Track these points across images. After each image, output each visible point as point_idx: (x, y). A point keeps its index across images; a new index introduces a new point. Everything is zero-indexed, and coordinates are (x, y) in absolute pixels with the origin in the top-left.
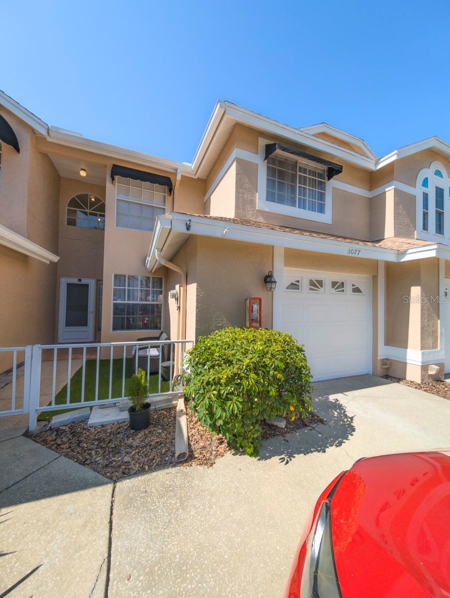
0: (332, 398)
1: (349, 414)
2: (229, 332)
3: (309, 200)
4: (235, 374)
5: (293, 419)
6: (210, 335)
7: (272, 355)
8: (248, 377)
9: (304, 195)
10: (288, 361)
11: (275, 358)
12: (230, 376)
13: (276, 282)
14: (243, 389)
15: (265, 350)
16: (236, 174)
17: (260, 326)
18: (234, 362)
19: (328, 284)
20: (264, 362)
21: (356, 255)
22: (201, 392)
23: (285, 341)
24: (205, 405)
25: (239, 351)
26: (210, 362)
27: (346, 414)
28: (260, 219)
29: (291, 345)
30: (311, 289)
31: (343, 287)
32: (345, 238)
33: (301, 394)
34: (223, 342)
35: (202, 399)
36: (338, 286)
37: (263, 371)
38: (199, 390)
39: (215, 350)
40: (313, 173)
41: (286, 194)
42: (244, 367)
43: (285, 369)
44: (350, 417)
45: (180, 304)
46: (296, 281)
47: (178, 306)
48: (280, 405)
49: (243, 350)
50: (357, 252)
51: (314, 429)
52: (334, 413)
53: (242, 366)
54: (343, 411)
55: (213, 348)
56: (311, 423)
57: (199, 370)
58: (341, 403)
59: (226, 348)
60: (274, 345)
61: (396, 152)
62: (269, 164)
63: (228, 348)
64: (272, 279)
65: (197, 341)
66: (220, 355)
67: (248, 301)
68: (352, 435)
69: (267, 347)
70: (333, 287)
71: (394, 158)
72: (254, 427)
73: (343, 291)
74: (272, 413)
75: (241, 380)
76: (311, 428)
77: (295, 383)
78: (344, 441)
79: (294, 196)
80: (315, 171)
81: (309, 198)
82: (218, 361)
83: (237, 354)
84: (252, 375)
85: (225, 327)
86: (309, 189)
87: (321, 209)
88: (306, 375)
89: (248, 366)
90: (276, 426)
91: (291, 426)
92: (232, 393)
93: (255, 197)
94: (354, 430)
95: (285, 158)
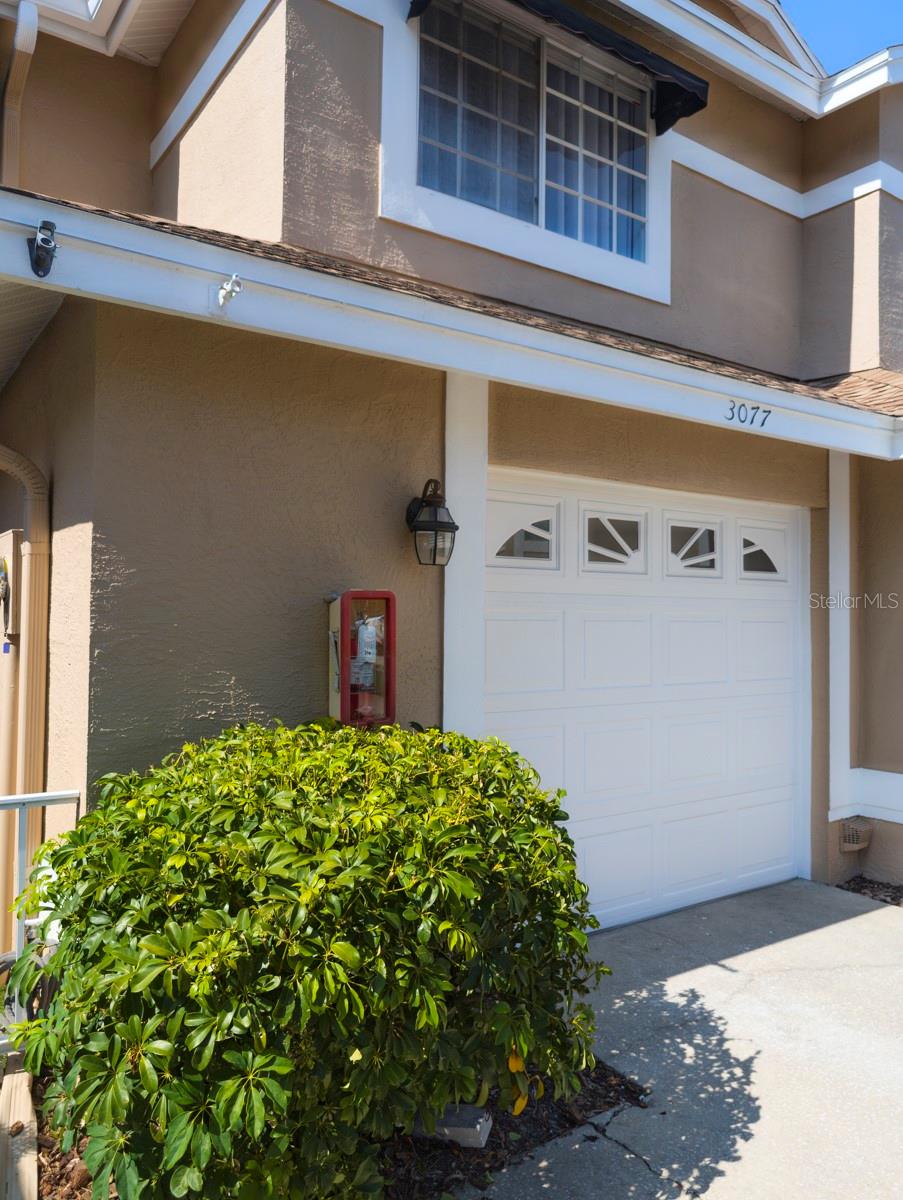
0: (675, 988)
1: (739, 1050)
2: (245, 752)
3: (586, 204)
4: (259, 952)
5: (521, 1105)
6: (159, 766)
7: (428, 846)
8: (319, 960)
9: (570, 182)
10: (498, 868)
11: (439, 864)
12: (232, 963)
13: (457, 528)
14: (297, 1013)
15: (399, 828)
16: (289, 55)
17: (390, 716)
18: (257, 895)
19: (655, 539)
20: (395, 882)
21: (755, 429)
22: (95, 1046)
23: (487, 778)
24: (114, 1112)
25: (281, 836)
26: (144, 899)
27: (726, 1052)
28: (396, 260)
29: (514, 792)
30: (594, 557)
31: (712, 549)
32: (717, 361)
33: (550, 1001)
34: (211, 799)
35: (98, 1082)
36: (695, 545)
37: (388, 927)
38: (86, 1040)
39: (165, 841)
40: (600, 96)
41: (500, 168)
42: (302, 913)
43: (484, 903)
44: (743, 1058)
45: (17, 625)
46: (537, 525)
47: (10, 631)
48: (465, 1062)
49: (301, 835)
50: (760, 416)
51: (603, 1132)
52: (682, 1053)
53: (290, 910)
54: (714, 1040)
55: (158, 833)
56: (593, 1107)
57: (96, 939)
58: (708, 1007)
59: (227, 828)
60: (440, 800)
61: (885, 56)
62: (431, 34)
63: (237, 824)
64: (441, 511)
65: (94, 795)
66: (193, 862)
67: (336, 607)
68: (747, 1137)
69: (411, 809)
70: (675, 550)
71: (879, 79)
72: (351, 1175)
73: (711, 564)
74: (432, 1102)
75: (286, 974)
76: (591, 1132)
77: (530, 955)
78: (723, 1165)
79: (530, 180)
80: (610, 90)
81: (587, 192)
82: (179, 890)
83: (272, 855)
84: (340, 948)
85: (229, 725)
86: (586, 158)
87: (632, 243)
88: (571, 919)
89: (317, 906)
90: (452, 1145)
91: (514, 1136)
92: (245, 1041)
93: (374, 165)
94: (754, 1115)
95: (496, 21)
